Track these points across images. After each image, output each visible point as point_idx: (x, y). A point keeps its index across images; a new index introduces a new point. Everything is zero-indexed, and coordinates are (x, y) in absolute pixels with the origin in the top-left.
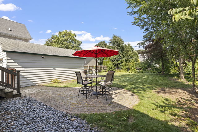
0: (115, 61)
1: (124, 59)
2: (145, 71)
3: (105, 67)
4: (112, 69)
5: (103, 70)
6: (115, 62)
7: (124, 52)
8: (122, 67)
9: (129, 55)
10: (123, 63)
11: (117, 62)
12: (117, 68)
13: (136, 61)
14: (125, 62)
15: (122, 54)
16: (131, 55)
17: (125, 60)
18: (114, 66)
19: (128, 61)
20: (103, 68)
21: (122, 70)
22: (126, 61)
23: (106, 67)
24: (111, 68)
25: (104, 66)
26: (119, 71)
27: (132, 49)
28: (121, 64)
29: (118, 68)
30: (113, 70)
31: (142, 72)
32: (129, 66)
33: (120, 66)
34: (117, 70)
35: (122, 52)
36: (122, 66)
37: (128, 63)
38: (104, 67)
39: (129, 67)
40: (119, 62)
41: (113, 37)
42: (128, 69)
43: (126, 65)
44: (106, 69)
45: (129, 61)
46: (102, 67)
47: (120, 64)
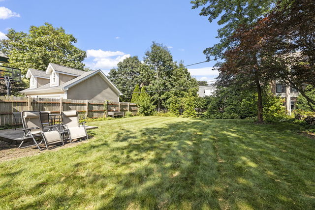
0: (155, 93)
1: (173, 90)
2: (214, 113)
3: (134, 106)
4: (150, 110)
5: (129, 112)
6: (156, 96)
7: (173, 76)
8: (169, 107)
9: (183, 83)
10: (171, 98)
11: (160, 96)
12: (159, 109)
13: (194, 95)
14: (176, 97)
15: (170, 81)
16: (185, 84)
17: (174, 92)
18: (153, 104)
19: (180, 96)
20: (128, 108)
21: (168, 113)
22: (176, 94)
23: (136, 106)
24: (148, 108)
25: (132, 104)
26: (163, 114)
27: (186, 72)
28: (168, 101)
29: (162, 108)
30: (151, 112)
31: (208, 117)
32: (181, 104)
33: (166, 104)
34: (158, 112)
35: (170, 77)
36: (169, 104)
37: (180, 99)
38: (130, 106)
39: (181, 106)
40: (163, 96)
41: (152, 48)
42: (180, 111)
43: (176, 102)
44: (136, 111)
45: (182, 95)
46: (126, 106)
47: (165, 100)
